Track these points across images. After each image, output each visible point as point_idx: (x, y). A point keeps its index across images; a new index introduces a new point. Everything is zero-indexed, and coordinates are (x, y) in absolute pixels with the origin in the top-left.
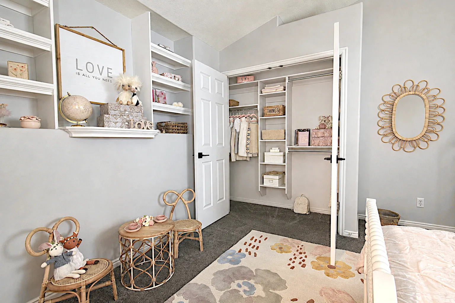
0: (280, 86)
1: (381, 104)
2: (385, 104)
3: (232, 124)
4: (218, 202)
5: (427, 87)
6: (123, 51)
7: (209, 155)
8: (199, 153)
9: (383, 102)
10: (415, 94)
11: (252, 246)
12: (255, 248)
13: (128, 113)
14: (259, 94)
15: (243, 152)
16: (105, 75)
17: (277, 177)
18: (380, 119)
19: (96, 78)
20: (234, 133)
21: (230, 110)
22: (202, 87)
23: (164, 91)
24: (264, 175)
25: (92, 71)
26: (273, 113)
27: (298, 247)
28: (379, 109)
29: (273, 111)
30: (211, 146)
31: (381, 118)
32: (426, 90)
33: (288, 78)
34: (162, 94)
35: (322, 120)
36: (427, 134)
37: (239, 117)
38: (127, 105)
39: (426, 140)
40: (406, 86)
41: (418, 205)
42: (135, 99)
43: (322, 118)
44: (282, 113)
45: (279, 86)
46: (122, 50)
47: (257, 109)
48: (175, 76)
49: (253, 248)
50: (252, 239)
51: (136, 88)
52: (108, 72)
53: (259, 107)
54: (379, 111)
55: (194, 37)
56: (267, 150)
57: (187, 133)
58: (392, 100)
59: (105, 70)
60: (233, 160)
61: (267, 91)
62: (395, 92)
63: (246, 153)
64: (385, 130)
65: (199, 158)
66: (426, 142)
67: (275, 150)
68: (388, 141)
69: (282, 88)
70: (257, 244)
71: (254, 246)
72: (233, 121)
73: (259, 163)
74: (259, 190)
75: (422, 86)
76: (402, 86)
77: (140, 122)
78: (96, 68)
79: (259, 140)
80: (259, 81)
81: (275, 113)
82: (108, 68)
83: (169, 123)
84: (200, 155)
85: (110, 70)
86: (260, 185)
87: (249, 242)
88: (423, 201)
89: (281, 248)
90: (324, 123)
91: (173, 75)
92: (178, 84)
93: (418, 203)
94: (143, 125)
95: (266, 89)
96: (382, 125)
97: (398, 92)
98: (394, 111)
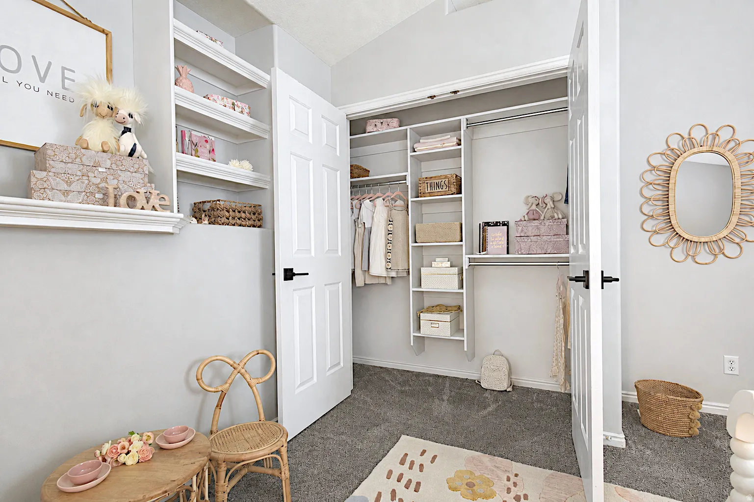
0: (451, 137)
1: (646, 171)
2: (653, 172)
3: (356, 211)
4: (328, 374)
5: (736, 137)
6: (107, 35)
7: (307, 274)
8: (286, 270)
9: (649, 168)
10: (712, 151)
11: (404, 481)
12: (413, 486)
13: (104, 170)
14: (410, 154)
15: (378, 267)
16: (54, 82)
17: (447, 317)
18: (644, 200)
19: (28, 86)
20: (360, 230)
21: (353, 185)
22: (293, 127)
23: (211, 137)
24: (421, 314)
25: (14, 68)
26: (438, 190)
27: (508, 479)
28: (642, 182)
29: (438, 185)
30: (313, 254)
31: (646, 198)
32: (732, 144)
33: (465, 120)
34: (207, 141)
35: (532, 204)
36: (738, 228)
37: (370, 199)
38: (104, 151)
39: (737, 240)
40: (692, 136)
41: (728, 371)
42: (128, 141)
43: (531, 200)
44: (454, 190)
45: (449, 136)
46: (103, 31)
47: (404, 182)
48: (233, 104)
49: (407, 487)
50: (402, 462)
51: (131, 116)
52: (64, 78)
53: (409, 179)
54: (643, 184)
55: (275, 27)
56: (425, 263)
57: (260, 227)
58: (667, 164)
59: (56, 71)
60: (360, 282)
61: (426, 146)
62: (672, 147)
63: (384, 269)
64: (656, 222)
65: (286, 279)
66: (737, 243)
67: (442, 264)
68: (661, 243)
69: (455, 140)
70: (414, 475)
71: (410, 481)
72: (358, 206)
73: (412, 289)
74: (412, 344)
75: (725, 135)
76: (686, 136)
77: (135, 195)
78: (27, 63)
79: (411, 244)
80: (408, 127)
81: (440, 190)
82: (64, 69)
83: (218, 202)
84: (289, 274)
85: (68, 74)
86: (412, 334)
87: (398, 470)
88: (737, 361)
89: (470, 485)
90: (537, 209)
91: (230, 101)
92: (240, 120)
93: (727, 365)
94: (141, 200)
95: (423, 143)
96: (649, 213)
97: (679, 146)
98: (672, 183)
